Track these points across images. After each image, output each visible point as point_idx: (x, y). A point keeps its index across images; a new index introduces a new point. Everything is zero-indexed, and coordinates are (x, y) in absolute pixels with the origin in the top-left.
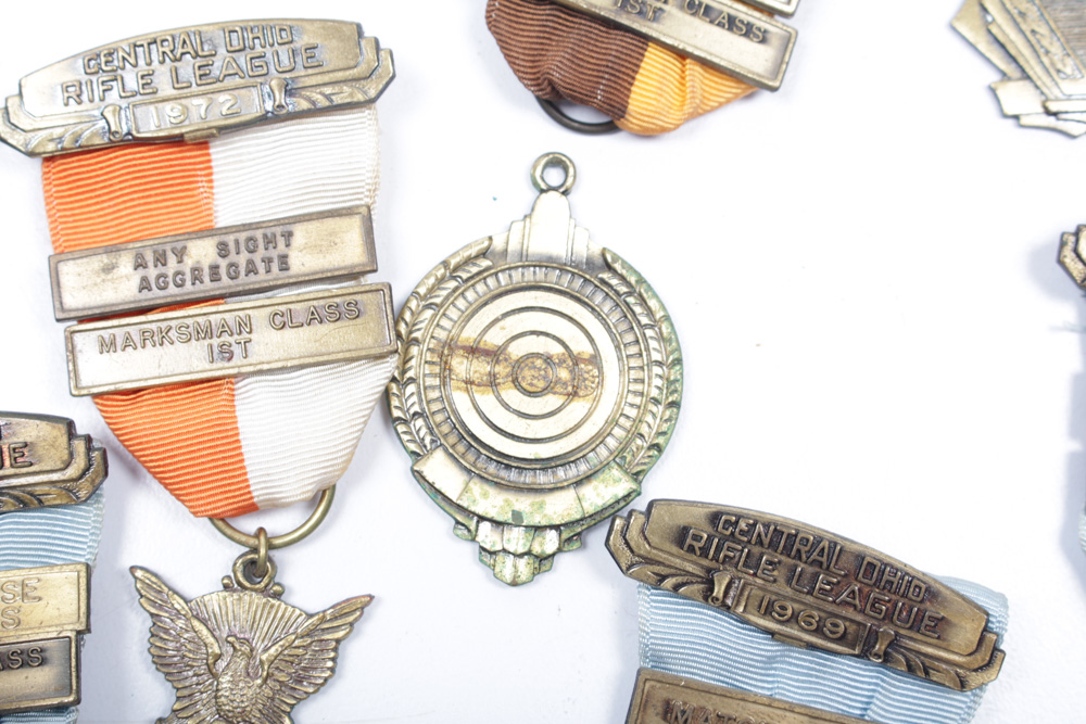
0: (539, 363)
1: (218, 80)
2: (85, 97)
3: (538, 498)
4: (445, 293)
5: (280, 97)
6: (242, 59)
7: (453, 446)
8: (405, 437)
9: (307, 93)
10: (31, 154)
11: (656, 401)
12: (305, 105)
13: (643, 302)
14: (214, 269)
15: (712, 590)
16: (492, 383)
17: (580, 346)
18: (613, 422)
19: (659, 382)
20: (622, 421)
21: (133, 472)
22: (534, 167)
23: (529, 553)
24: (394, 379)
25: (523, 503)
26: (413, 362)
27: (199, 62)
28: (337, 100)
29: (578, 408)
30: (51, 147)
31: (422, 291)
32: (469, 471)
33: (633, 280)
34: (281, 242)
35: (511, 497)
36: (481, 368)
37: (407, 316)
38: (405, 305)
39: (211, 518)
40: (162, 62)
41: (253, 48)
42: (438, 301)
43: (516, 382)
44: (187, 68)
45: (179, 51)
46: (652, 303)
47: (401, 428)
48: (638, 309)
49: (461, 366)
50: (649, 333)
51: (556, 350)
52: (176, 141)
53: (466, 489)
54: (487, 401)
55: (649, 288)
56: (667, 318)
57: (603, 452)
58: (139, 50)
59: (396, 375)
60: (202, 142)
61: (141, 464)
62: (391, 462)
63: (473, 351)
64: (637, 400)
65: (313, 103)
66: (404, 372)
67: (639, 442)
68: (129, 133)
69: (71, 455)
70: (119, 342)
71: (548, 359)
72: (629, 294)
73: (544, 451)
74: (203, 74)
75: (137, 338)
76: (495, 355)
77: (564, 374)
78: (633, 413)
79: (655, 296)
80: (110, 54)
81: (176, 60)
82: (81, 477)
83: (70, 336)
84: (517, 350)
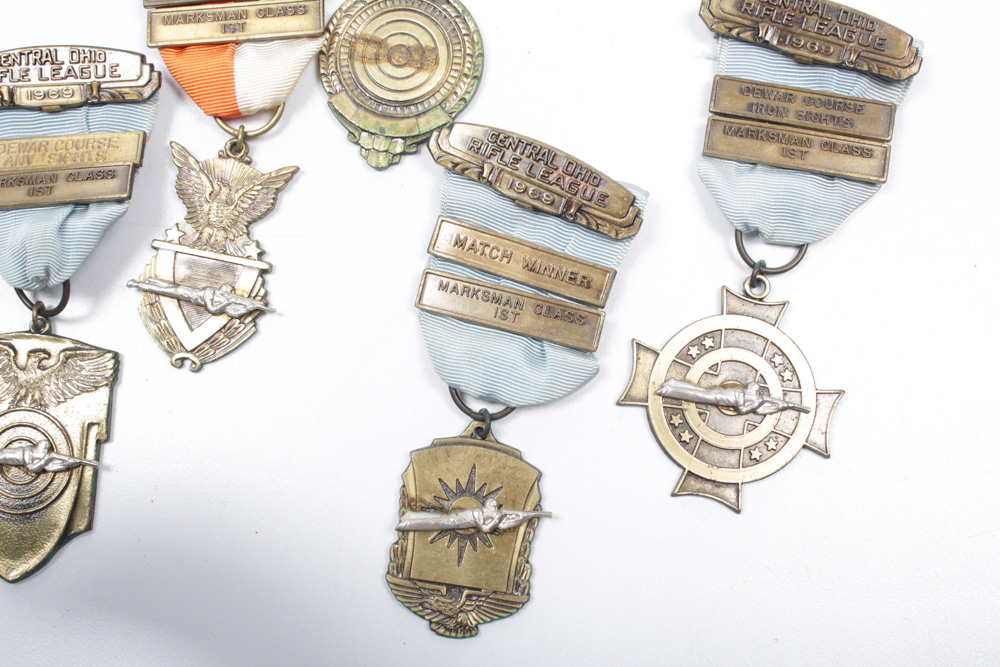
0: (403, 49)
3: (394, 122)
4: (356, 10)
7: (352, 91)
8: (325, 84)
11: (466, 76)
13: (465, 22)
15: (482, 173)
16: (377, 59)
17: (425, 41)
18: (441, 85)
19: (468, 65)
20: (446, 85)
21: (179, 95)
23: (386, 151)
24: (321, 52)
25: (385, 123)
26: (335, 45)
29: (422, 76)
31: (344, 8)
32: (358, 105)
33: (460, 10)
35: (380, 120)
36: (371, 50)
37: (335, 21)
38: (334, 15)
39: (215, 117)
42: (352, 13)
43: (389, 60)
46: (471, 25)
47: (324, 79)
48: (461, 26)
49: (360, 47)
50: (466, 38)
51: (412, 43)
53: (356, 114)
54: (372, 69)
55: (469, 14)
56: (478, 32)
57: (433, 101)
59: (324, 49)
61: (181, 90)
62: (318, 100)
63: (368, 41)
64: (456, 74)
66: (328, 50)
67: (454, 97)
69: (141, 72)
71: (408, 49)
72: (457, 17)
73: (402, 97)
76: (379, 43)
77: (416, 57)
78: (453, 81)
79: (472, 18)
82: (145, 85)
83: (150, 16)
84: (393, 42)
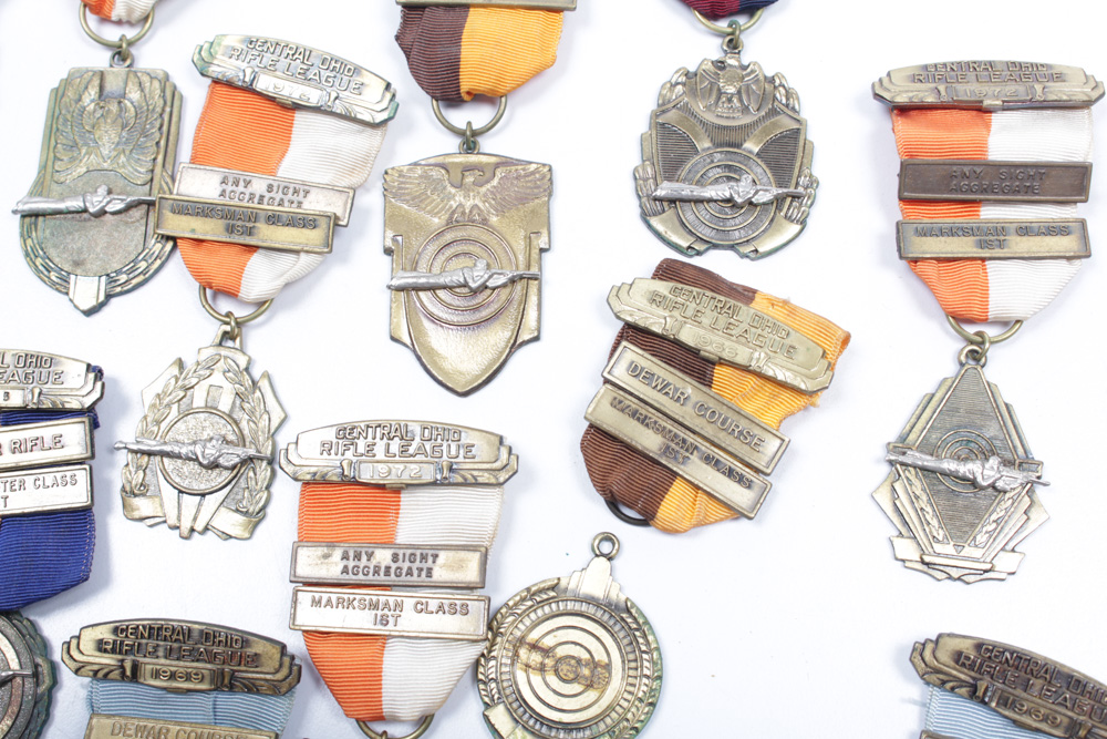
0: (573, 662)
1: (411, 456)
2: (333, 452)
4: (524, 608)
5: (446, 473)
6: (428, 446)
7: (510, 704)
8: (483, 693)
9: (461, 472)
10: (296, 479)
11: (641, 700)
12: (460, 480)
13: (645, 636)
14: (388, 569)
16: (542, 669)
17: (600, 656)
18: (611, 708)
19: (645, 689)
20: (618, 708)
22: (595, 539)
24: (483, 655)
26: (497, 647)
27: (403, 442)
28: (480, 480)
29: (591, 695)
30: (308, 477)
31: (511, 603)
32: (517, 722)
33: (641, 621)
34: (430, 559)
36: (536, 658)
37: (499, 616)
38: (498, 611)
39: (358, 720)
40: (382, 439)
41: (436, 440)
42: (519, 612)
43: (556, 672)
44: (395, 446)
45: (392, 434)
46: (650, 638)
47: (482, 686)
48: (641, 640)
49: (523, 652)
50: (645, 656)
51: (585, 656)
52: (381, 487)
53: (513, 732)
54: (536, 679)
55: (651, 628)
56: (658, 649)
57: (602, 726)
58: (370, 430)
59: (485, 652)
60: (397, 490)
61: (322, 678)
62: (472, 706)
63: (534, 647)
64: (629, 697)
65: (465, 479)
66: (490, 652)
67: (625, 723)
68: (354, 477)
69: (281, 665)
70: (324, 602)
71: (579, 661)
72: (637, 630)
73: (566, 718)
74: (404, 450)
75: (334, 602)
76: (547, 652)
77: (586, 672)
78: (625, 704)
79: (653, 634)
80: (353, 429)
81: (389, 439)
82: (284, 680)
83: (296, 592)
84: (561, 652)
